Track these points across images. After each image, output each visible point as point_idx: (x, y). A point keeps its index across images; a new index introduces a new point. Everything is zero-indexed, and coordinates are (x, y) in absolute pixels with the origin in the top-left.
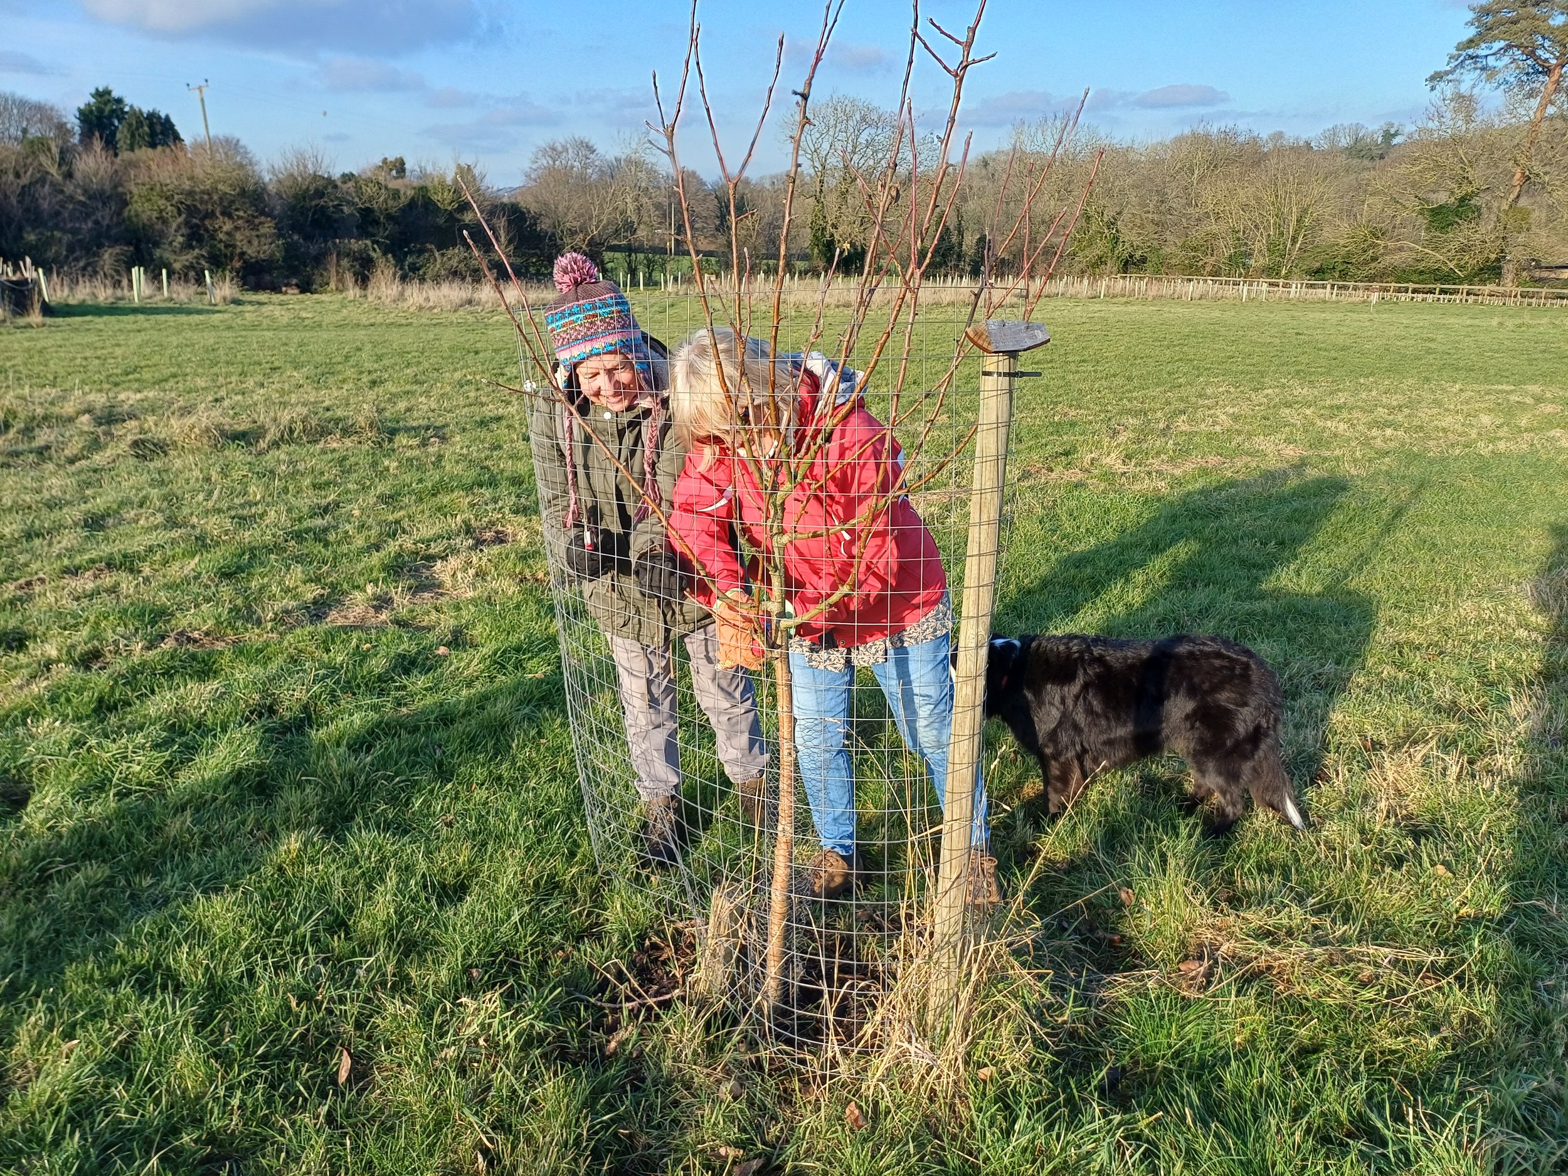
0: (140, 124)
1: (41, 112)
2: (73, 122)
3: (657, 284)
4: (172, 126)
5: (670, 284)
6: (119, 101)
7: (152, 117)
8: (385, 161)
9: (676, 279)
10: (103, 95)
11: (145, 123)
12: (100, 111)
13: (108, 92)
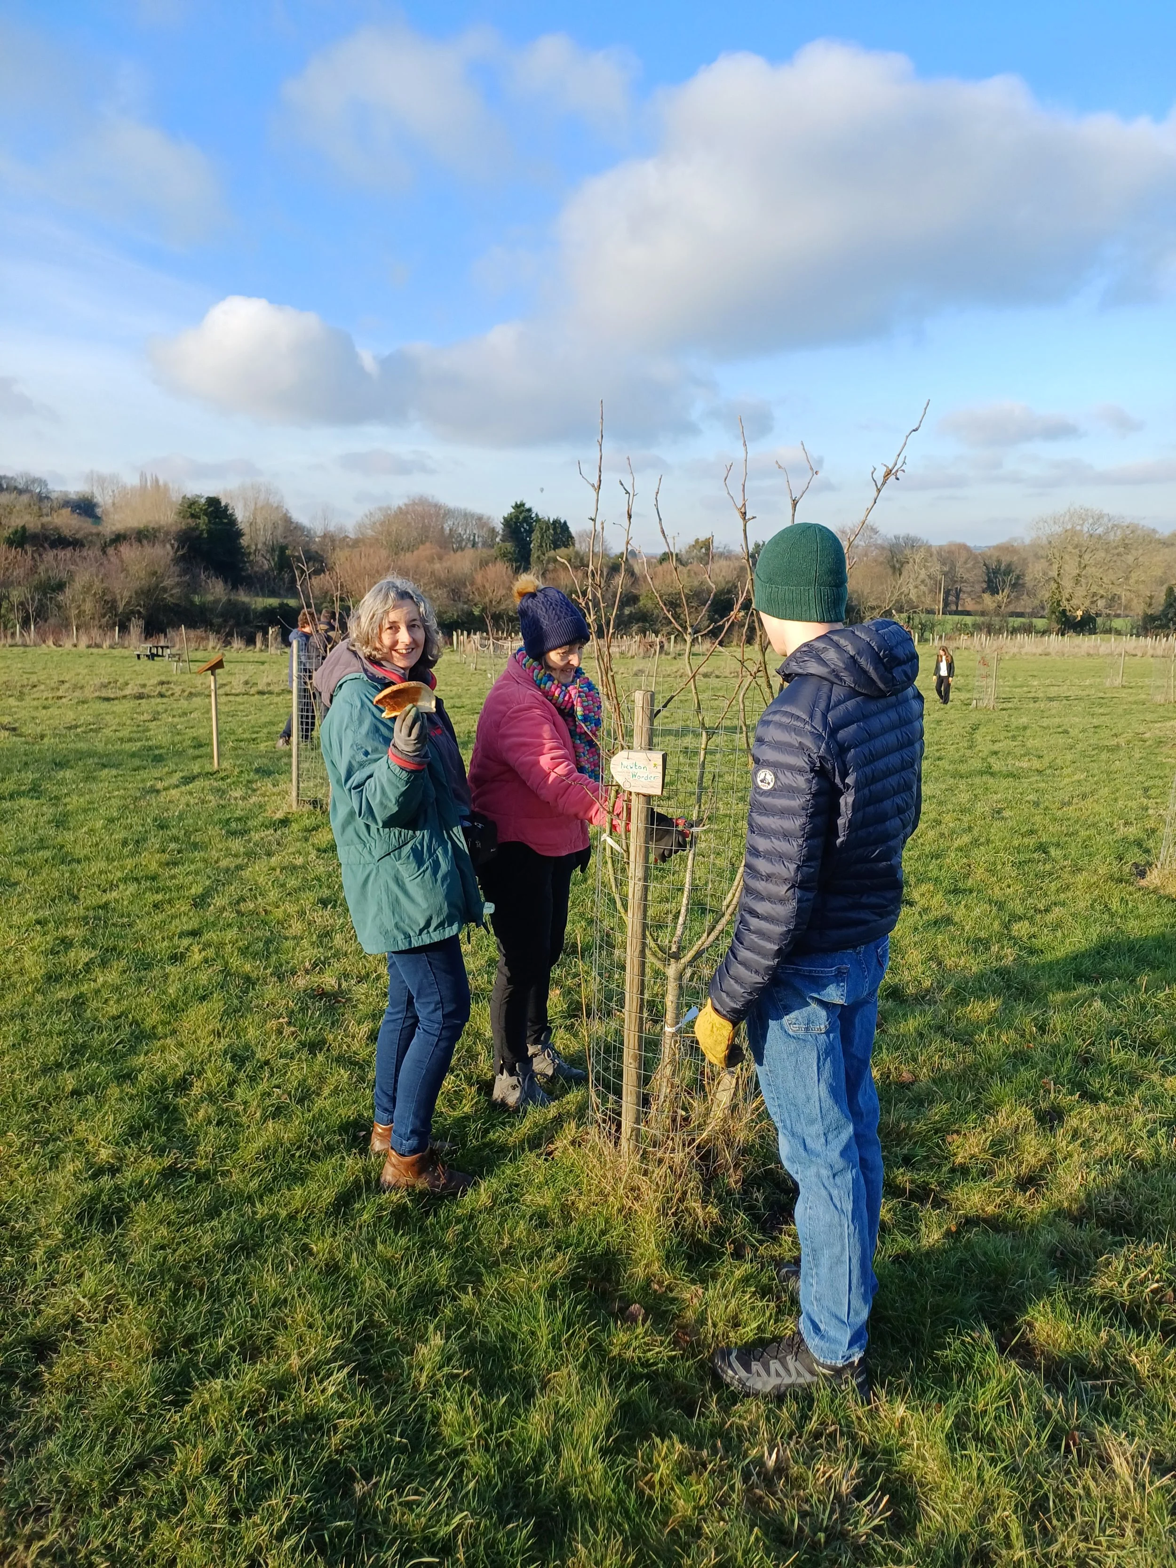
0: (548, 528)
1: (480, 521)
2: (499, 527)
3: (927, 640)
4: (568, 528)
5: (936, 641)
6: (529, 510)
7: (556, 522)
8: (697, 541)
9: (941, 637)
10: (519, 507)
11: (551, 527)
12: (517, 518)
13: (523, 505)
